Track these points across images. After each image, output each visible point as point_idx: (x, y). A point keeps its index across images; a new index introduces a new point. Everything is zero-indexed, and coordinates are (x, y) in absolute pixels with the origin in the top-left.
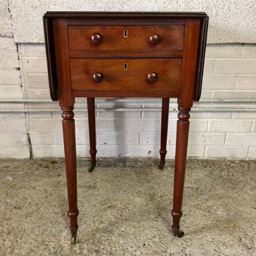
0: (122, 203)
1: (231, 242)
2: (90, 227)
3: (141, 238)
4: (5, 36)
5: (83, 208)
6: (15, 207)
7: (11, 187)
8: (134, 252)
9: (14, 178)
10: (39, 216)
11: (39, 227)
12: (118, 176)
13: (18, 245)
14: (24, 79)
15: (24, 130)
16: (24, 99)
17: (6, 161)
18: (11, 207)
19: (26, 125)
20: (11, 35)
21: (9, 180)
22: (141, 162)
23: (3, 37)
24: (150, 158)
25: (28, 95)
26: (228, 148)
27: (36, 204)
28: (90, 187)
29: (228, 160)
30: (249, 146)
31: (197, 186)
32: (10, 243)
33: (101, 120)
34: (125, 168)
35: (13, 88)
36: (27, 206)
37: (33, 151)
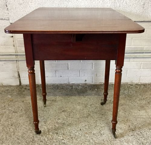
0: (69, 109)
1: (124, 128)
2: (53, 122)
3: (79, 126)
4: (5, 19)
5: (50, 112)
6: (14, 112)
7: (11, 101)
8: (75, 133)
9: (12, 96)
10: (27, 116)
11: (27, 122)
12: (68, 94)
13: (17, 131)
14: (16, 42)
15: (16, 70)
16: (16, 53)
17: (7, 87)
18: (12, 112)
19: (17, 67)
20: (8, 19)
21: (9, 97)
22: (81, 86)
23: (3, 20)
24: (86, 84)
25: (18, 51)
26: (129, 78)
27: (25, 110)
28: (53, 100)
29: (129, 84)
30: (140, 76)
31: (111, 99)
32: (13, 130)
33: (58, 64)
34: (72, 90)
35: (10, 47)
36: (20, 111)
37: (21, 81)
